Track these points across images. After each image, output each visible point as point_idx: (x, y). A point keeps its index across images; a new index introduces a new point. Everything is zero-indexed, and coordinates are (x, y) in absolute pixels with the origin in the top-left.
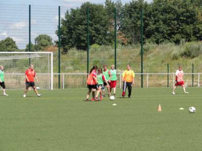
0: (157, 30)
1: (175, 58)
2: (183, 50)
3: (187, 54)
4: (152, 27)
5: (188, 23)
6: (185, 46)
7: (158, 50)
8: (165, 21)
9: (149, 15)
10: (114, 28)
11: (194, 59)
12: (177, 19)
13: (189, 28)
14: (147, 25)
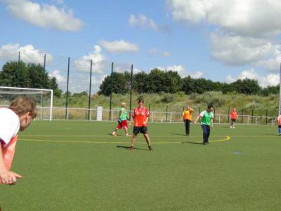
0: (151, 88)
1: (158, 102)
2: (162, 98)
3: (165, 101)
4: (148, 86)
5: (167, 86)
6: (164, 95)
7: (148, 97)
8: (155, 84)
9: (147, 80)
10: (128, 86)
11: (169, 104)
12: (161, 83)
13: (168, 88)
14: (145, 85)
